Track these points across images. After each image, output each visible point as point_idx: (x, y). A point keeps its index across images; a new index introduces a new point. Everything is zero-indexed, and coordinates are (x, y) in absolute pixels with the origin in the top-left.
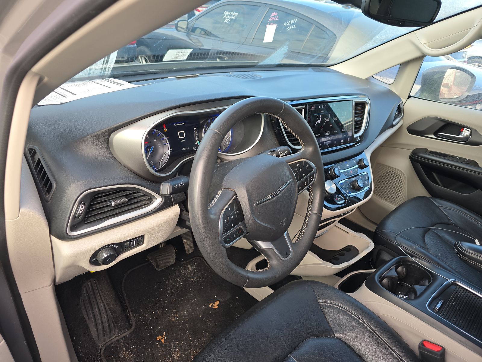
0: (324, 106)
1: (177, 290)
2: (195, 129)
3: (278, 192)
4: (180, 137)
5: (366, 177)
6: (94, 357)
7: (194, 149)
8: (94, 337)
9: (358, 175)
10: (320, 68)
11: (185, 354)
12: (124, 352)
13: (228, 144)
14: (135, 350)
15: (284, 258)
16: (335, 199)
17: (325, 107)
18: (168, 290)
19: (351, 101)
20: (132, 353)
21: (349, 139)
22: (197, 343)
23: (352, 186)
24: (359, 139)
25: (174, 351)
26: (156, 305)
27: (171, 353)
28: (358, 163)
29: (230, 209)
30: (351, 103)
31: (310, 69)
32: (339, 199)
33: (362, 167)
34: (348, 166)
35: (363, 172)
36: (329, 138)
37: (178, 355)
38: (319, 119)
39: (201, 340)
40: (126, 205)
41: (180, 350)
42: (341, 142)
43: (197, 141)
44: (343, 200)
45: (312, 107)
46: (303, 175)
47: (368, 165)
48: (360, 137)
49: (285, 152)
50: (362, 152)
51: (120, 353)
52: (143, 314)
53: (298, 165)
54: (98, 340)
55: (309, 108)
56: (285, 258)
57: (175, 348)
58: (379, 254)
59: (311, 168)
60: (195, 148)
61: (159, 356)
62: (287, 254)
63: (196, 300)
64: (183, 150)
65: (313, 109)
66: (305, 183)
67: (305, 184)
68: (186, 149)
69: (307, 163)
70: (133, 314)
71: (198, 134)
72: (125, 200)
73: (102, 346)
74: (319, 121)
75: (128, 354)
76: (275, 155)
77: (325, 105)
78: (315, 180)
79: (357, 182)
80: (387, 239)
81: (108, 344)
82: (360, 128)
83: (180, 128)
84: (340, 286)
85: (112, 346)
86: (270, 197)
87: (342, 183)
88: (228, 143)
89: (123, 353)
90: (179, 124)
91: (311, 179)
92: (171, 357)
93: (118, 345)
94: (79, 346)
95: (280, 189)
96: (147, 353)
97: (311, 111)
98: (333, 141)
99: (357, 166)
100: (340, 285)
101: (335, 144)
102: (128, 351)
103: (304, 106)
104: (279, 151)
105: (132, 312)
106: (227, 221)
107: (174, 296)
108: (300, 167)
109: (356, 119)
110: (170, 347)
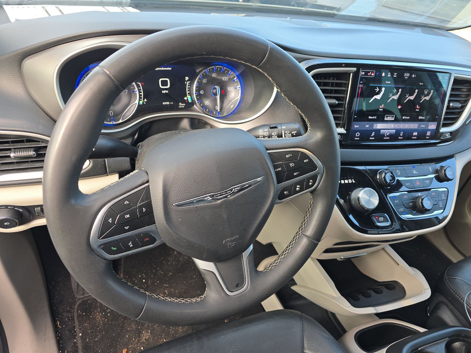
0: (392, 75)
1: (179, 264)
2: (187, 78)
3: (228, 192)
4: (162, 86)
5: (443, 196)
6: (68, 308)
7: (181, 106)
8: (73, 287)
9: (429, 190)
10: (435, 30)
11: (153, 339)
12: (98, 312)
13: (233, 107)
14: (109, 315)
15: (230, 291)
16: (375, 217)
17: (394, 76)
18: (169, 261)
19: (448, 75)
20: (104, 317)
21: (429, 133)
22: (172, 331)
23: (411, 204)
24: (448, 136)
25: (144, 331)
26: (149, 273)
27: (141, 332)
28: (437, 171)
29: (126, 202)
30: (447, 78)
31: (418, 29)
32: (381, 219)
33: (442, 178)
34: (415, 172)
35: (442, 188)
36: (392, 126)
37: (146, 338)
38: (378, 93)
39: (177, 329)
40: (32, 161)
41: (151, 333)
42: (414, 134)
43: (188, 96)
44: (388, 221)
45: (369, 72)
46: (295, 174)
47: (451, 178)
48: (451, 133)
49: (293, 133)
50: (451, 157)
51: (94, 312)
52: (134, 278)
53: (287, 156)
54: (77, 292)
55: (363, 73)
56: (232, 292)
57: (148, 329)
58: (437, 307)
59: (312, 166)
60: (183, 104)
61: (128, 331)
62: (237, 286)
63: (193, 282)
64: (163, 104)
65: (371, 75)
66: (298, 186)
67: (297, 189)
68: (168, 103)
69: (307, 157)
70: (124, 275)
71: (190, 87)
72: (32, 153)
73: (80, 299)
74: (378, 97)
75: (101, 316)
76: (275, 134)
77: (395, 74)
78: (319, 186)
79: (422, 200)
80: (454, 292)
81: (86, 299)
82: (456, 120)
83: (164, 74)
84: (359, 334)
85: (88, 302)
86: (209, 197)
87: (395, 197)
88: (233, 105)
89: (96, 314)
90: (162, 69)
91: (310, 183)
92: (139, 336)
93: (95, 303)
94: (55, 292)
95: (234, 188)
96: (119, 323)
97: (366, 78)
98: (398, 131)
99: (433, 176)
100: (359, 331)
101: (401, 137)
102: (102, 314)
103: (355, 69)
104: (284, 129)
105: (124, 272)
106: (113, 221)
107: (173, 269)
108: (290, 160)
109: (451, 104)
110: (143, 325)
